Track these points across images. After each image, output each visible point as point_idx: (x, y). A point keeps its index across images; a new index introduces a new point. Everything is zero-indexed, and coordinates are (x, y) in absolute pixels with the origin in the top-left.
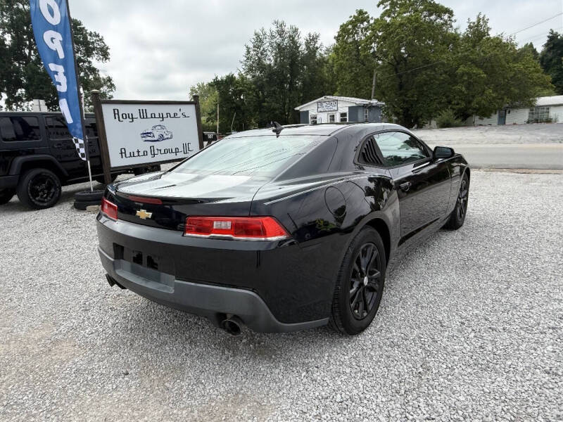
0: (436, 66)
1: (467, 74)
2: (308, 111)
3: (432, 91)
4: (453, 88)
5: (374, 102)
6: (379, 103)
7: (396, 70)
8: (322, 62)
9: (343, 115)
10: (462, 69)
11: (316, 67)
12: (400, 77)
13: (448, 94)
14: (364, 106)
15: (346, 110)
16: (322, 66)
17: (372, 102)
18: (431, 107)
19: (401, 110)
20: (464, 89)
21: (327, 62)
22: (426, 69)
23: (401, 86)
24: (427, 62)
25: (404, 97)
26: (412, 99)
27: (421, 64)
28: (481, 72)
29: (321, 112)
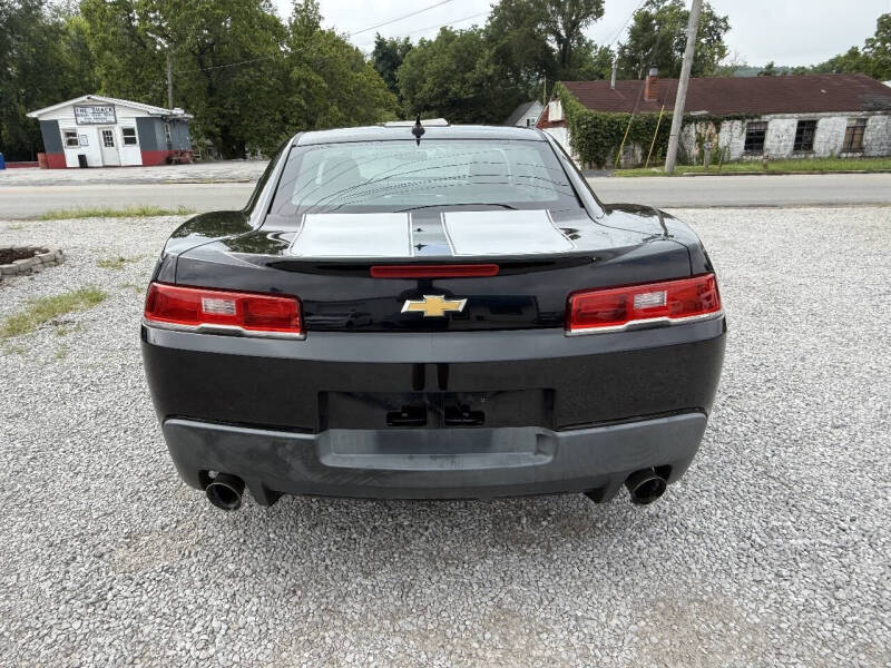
0: (261, 64)
1: (305, 80)
2: (56, 122)
3: (260, 102)
4: (290, 99)
5: (178, 112)
6: (186, 115)
7: (201, 63)
8: (56, 32)
9: (127, 131)
10: (296, 73)
11: (45, 38)
12: (208, 74)
13: (282, 108)
14: (163, 119)
15: (133, 124)
16: (56, 39)
17: (174, 112)
18: (261, 127)
19: (217, 129)
20: (303, 103)
21: (65, 33)
22: (246, 66)
23: (211, 90)
24: (246, 55)
25: (218, 108)
26: (232, 112)
27: (239, 58)
28: (321, 79)
29: (83, 124)
